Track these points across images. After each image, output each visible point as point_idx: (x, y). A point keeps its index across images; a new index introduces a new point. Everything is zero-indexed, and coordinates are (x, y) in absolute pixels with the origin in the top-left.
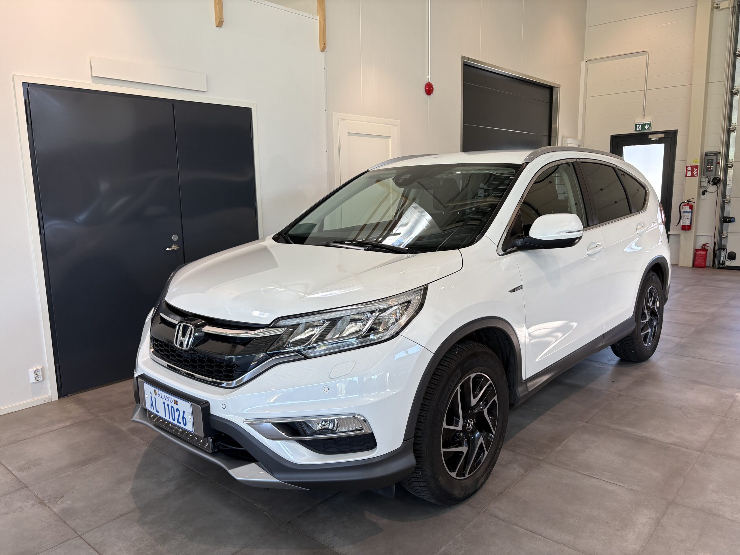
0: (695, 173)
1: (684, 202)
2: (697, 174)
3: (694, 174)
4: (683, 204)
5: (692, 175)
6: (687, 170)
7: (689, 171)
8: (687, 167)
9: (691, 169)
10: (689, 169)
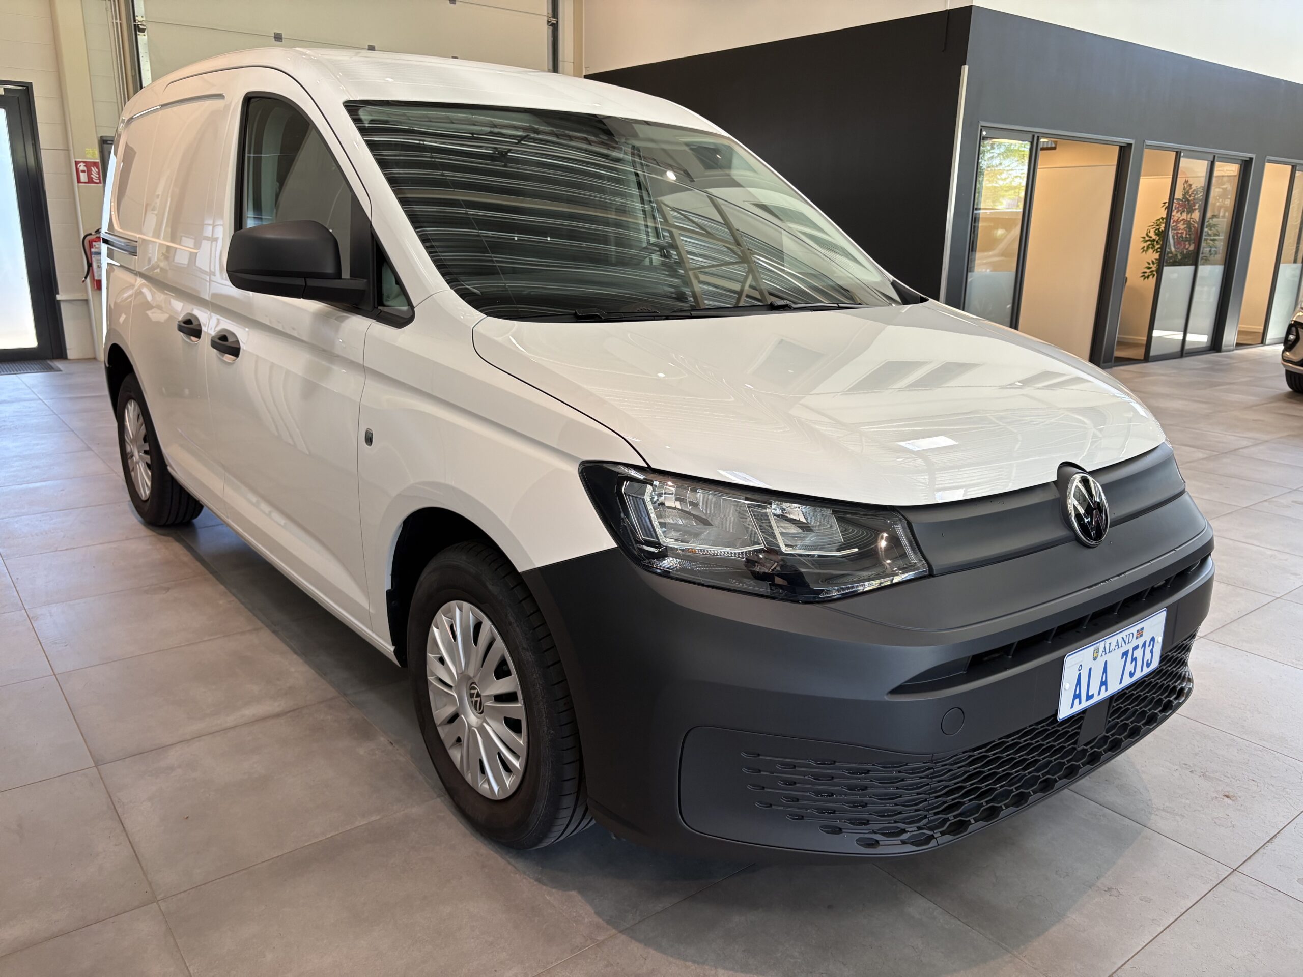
0: (95, 175)
1: (90, 234)
2: (99, 178)
3: (92, 178)
4: (89, 238)
5: (90, 181)
6: (77, 170)
7: (83, 171)
8: (77, 163)
9: (85, 169)
10: (82, 167)
